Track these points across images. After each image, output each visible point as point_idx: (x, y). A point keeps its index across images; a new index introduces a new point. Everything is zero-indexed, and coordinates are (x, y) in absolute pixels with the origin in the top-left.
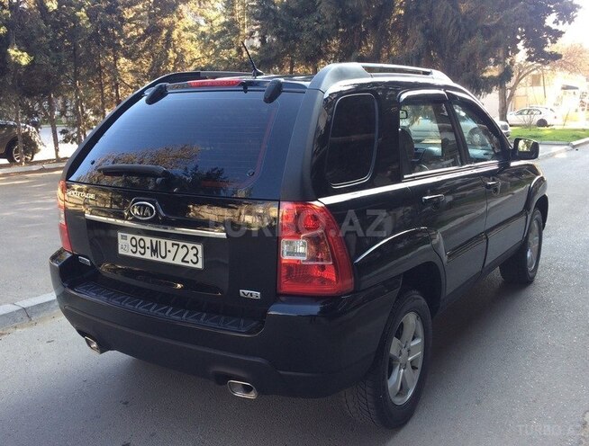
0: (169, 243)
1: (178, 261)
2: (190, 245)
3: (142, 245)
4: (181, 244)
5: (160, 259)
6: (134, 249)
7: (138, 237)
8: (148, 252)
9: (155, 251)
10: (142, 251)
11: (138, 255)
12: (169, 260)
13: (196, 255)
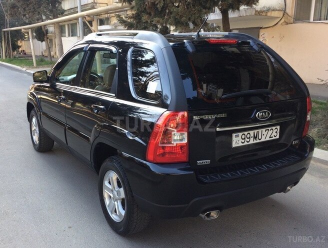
0: (264, 130)
1: (268, 139)
2: (274, 128)
3: (248, 136)
4: (270, 129)
5: (258, 141)
6: (243, 141)
7: (246, 133)
8: (252, 139)
9: (255, 138)
10: (248, 140)
11: (246, 143)
12: (263, 140)
13: (276, 132)
